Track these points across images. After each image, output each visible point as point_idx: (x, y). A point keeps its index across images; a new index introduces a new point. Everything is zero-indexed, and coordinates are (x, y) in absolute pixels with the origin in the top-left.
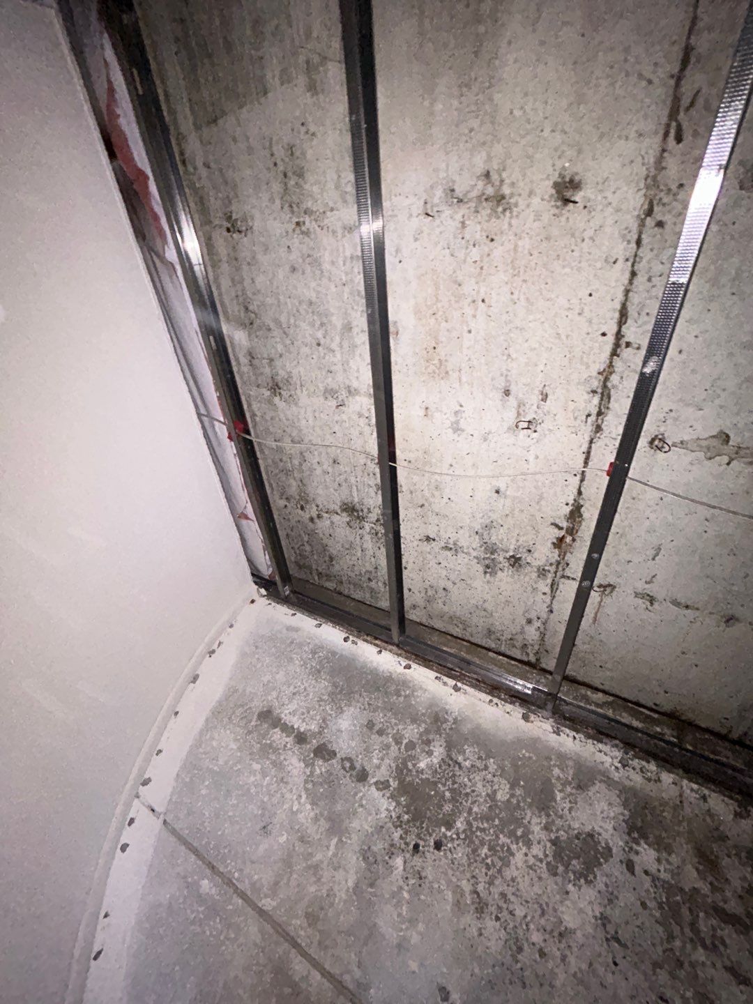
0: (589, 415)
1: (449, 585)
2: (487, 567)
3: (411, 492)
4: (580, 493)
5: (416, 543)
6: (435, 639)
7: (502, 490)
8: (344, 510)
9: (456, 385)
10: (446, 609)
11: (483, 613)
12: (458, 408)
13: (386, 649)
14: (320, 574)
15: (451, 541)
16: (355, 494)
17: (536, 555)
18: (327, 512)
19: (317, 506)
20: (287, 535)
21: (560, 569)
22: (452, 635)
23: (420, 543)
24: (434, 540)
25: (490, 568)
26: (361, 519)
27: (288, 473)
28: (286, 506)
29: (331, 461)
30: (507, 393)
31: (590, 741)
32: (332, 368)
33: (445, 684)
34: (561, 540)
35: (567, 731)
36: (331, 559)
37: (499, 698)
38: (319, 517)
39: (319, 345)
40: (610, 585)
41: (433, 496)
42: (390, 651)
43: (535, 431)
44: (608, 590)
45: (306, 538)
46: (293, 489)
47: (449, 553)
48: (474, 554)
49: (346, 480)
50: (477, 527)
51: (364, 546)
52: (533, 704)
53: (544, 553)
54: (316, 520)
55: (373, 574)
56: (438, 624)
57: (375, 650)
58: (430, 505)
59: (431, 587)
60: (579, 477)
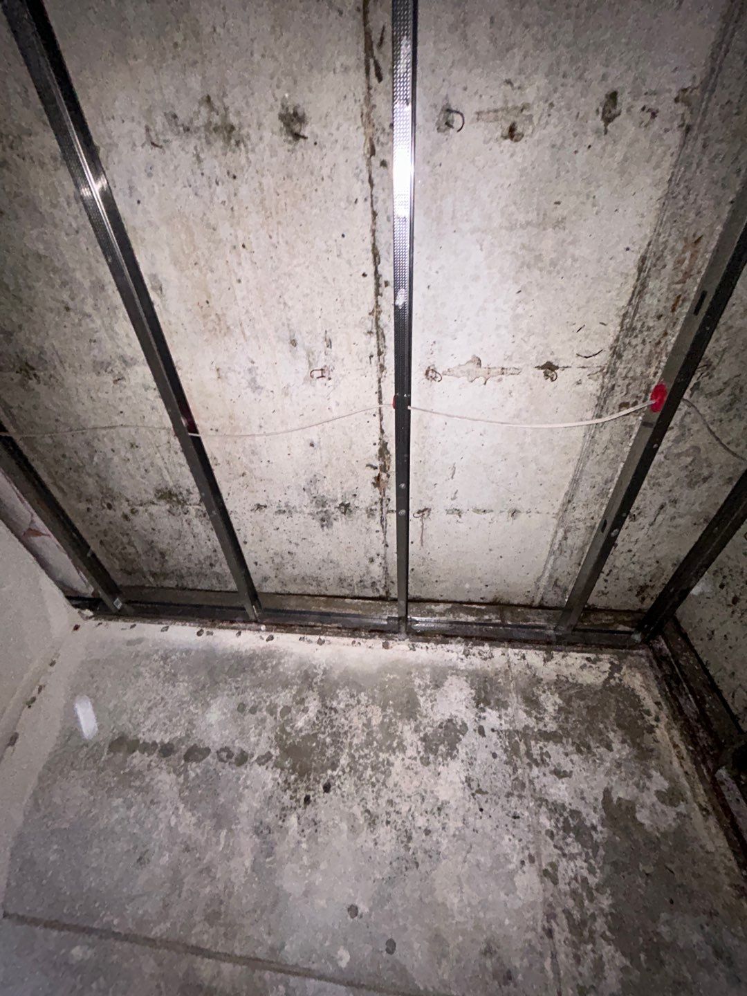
0: (371, 356)
1: (293, 548)
2: (323, 520)
3: (228, 463)
4: (382, 432)
5: (249, 514)
6: (292, 604)
7: (315, 442)
8: (161, 498)
9: (242, 340)
10: (296, 572)
11: (331, 565)
12: (250, 365)
13: (245, 629)
14: (154, 575)
15: (283, 504)
16: (168, 478)
17: (361, 497)
18: (141, 505)
19: (128, 501)
20: (101, 542)
21: (384, 504)
22: (309, 595)
23: (252, 514)
24: (265, 507)
25: (325, 521)
26: (183, 503)
27: (78, 469)
28: (88, 509)
29: (128, 446)
30: (294, 343)
31: (439, 646)
32: (95, 337)
33: (310, 642)
34: (378, 478)
35: (420, 644)
36: (163, 554)
37: (361, 637)
38: (133, 512)
39: (68, 309)
40: (425, 509)
41: (252, 462)
42: (250, 629)
43: (330, 379)
44: (426, 513)
45: (125, 540)
46: (91, 487)
47: (282, 516)
48: (307, 511)
49: (152, 464)
50: (303, 484)
51: (196, 531)
52: (389, 632)
53: (368, 495)
54: (131, 517)
55: (214, 558)
56: (293, 589)
57: (233, 633)
58: (251, 471)
59: (276, 554)
60: (378, 416)
